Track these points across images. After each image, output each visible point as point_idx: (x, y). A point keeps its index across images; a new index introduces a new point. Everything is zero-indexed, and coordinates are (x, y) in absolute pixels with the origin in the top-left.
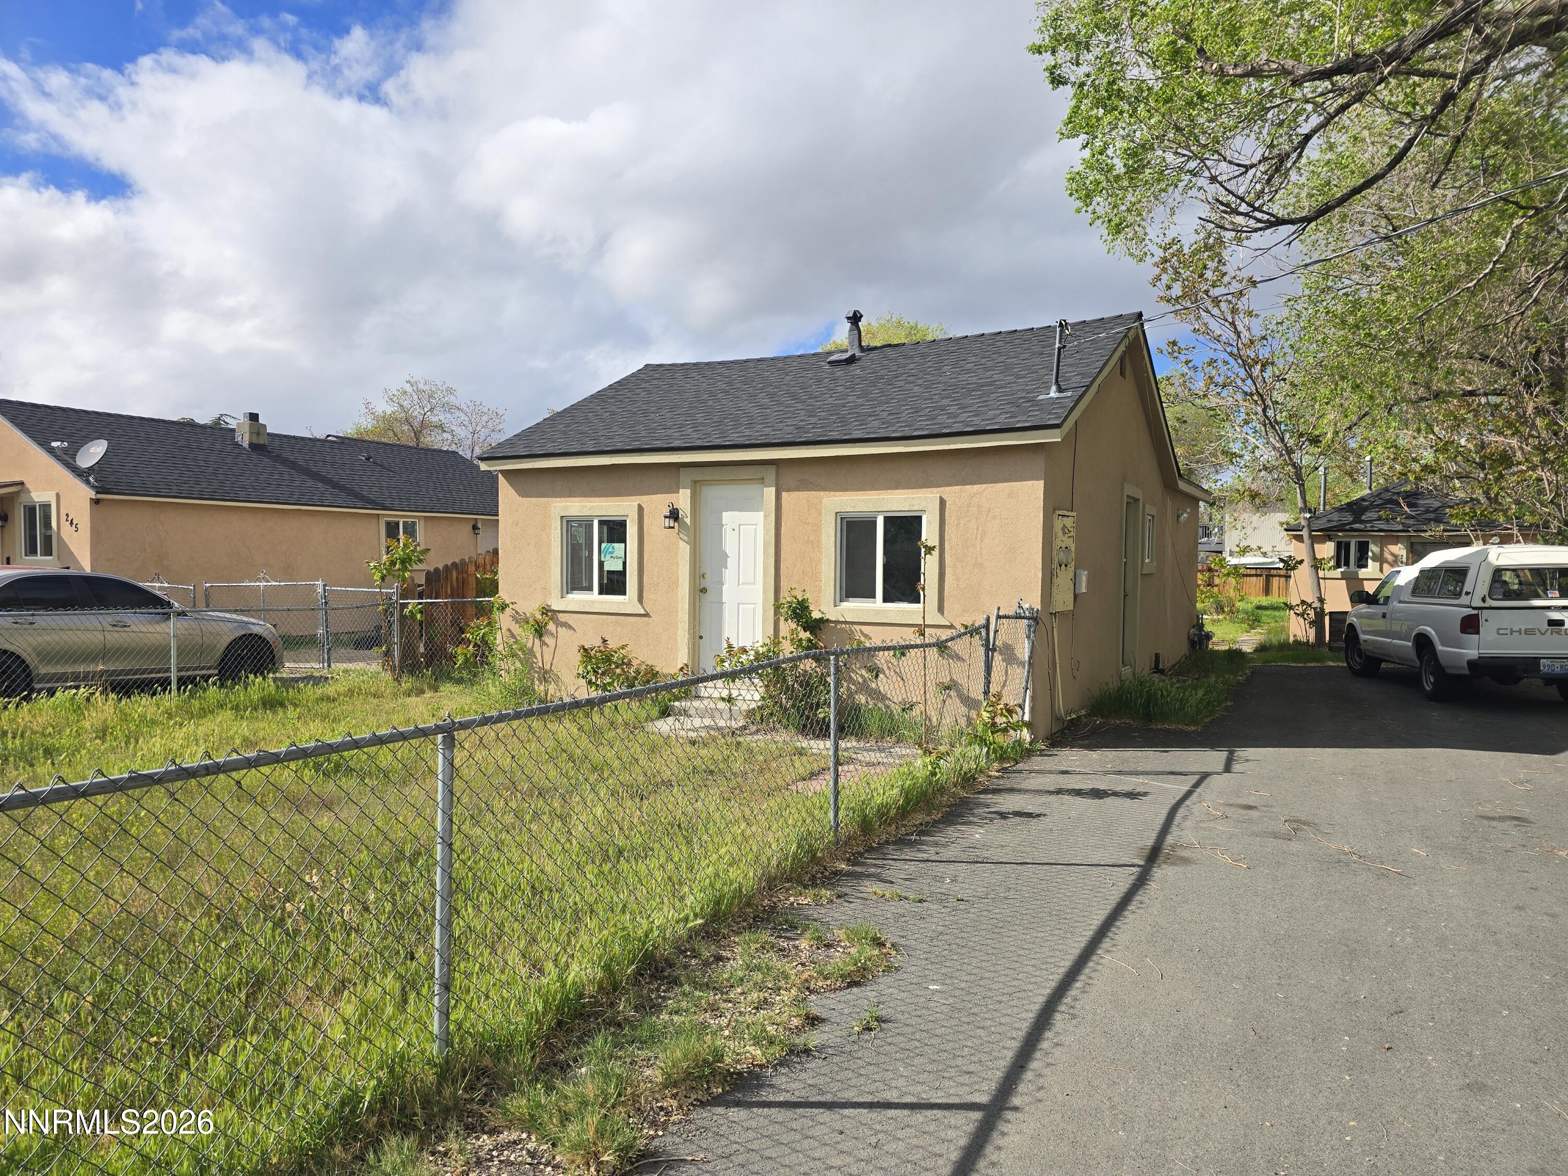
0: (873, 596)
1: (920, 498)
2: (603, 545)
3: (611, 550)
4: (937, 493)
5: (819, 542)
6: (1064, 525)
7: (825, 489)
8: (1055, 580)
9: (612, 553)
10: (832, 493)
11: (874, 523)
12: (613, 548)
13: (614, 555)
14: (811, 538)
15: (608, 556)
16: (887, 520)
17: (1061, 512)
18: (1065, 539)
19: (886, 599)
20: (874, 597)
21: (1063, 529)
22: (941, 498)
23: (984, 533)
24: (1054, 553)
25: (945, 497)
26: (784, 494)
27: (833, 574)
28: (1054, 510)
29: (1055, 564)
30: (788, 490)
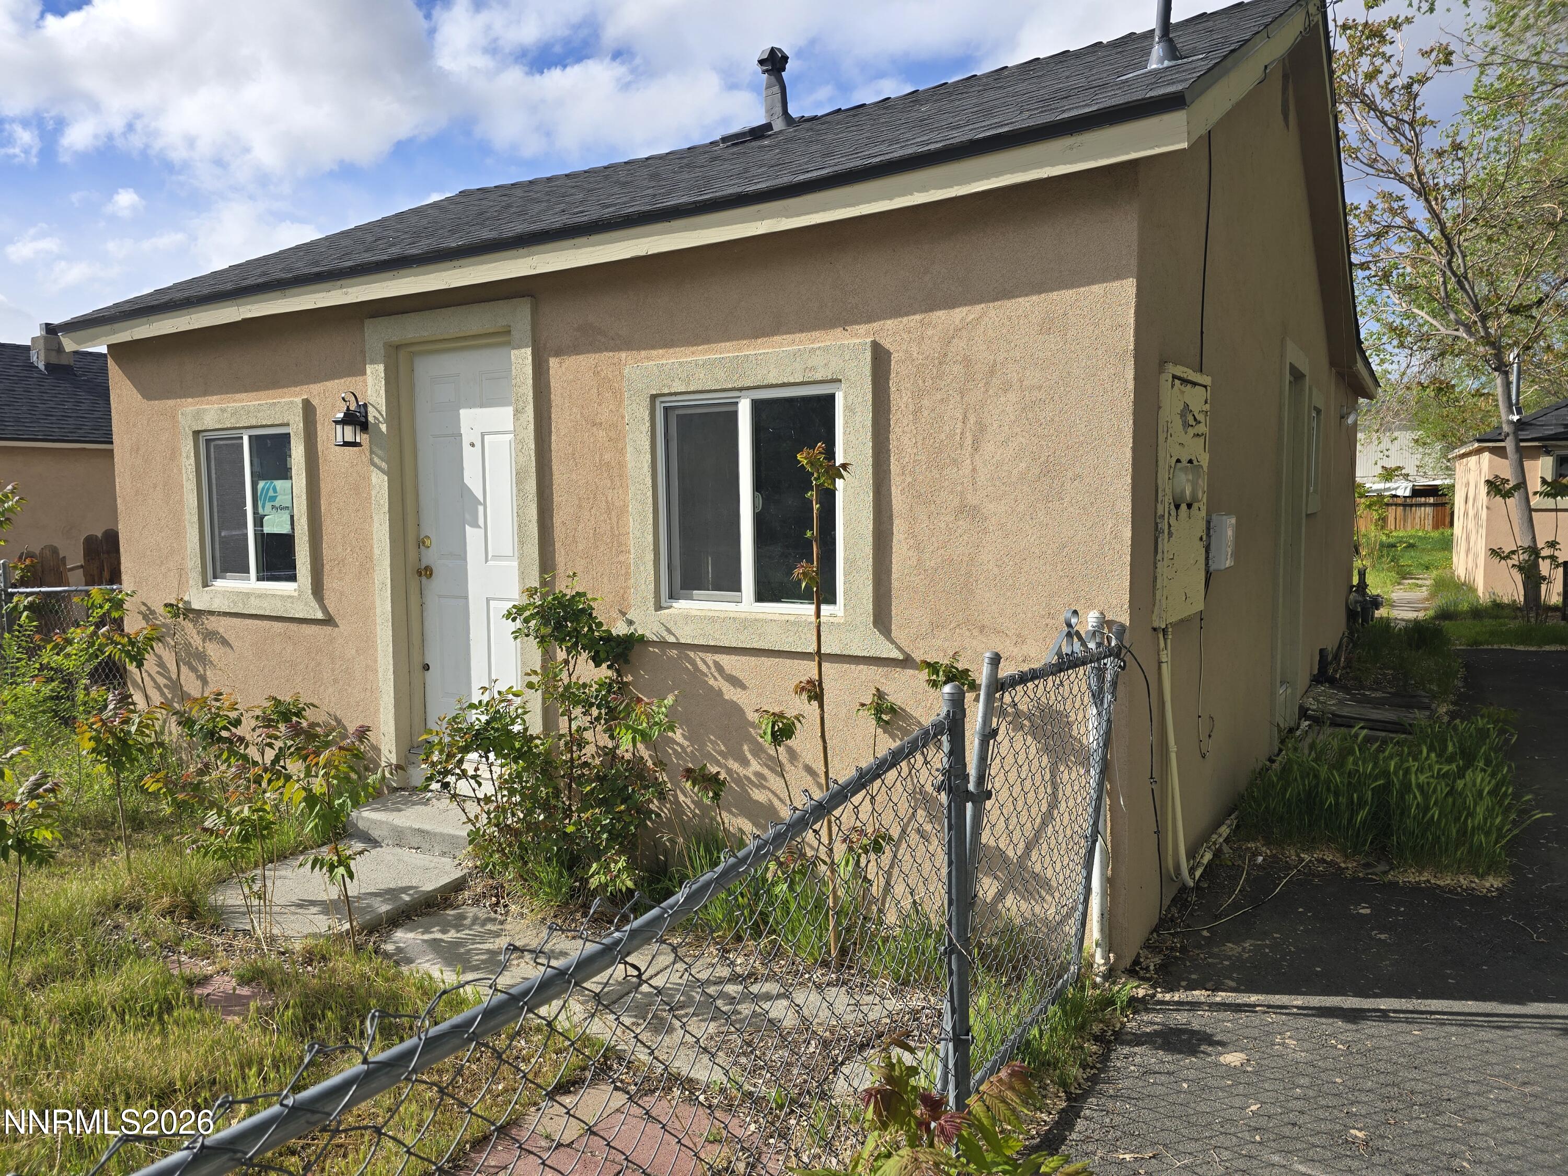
0: (736, 586)
1: (826, 349)
2: (261, 484)
3: (271, 493)
4: (867, 334)
5: (622, 465)
6: (1186, 406)
7: (629, 345)
8: (1164, 544)
9: (273, 499)
10: (643, 353)
11: (732, 417)
12: (275, 490)
13: (277, 504)
14: (607, 457)
15: (268, 505)
16: (758, 407)
17: (1179, 371)
18: (1187, 438)
19: (762, 596)
20: (738, 588)
21: (1183, 415)
22: (876, 347)
23: (982, 428)
24: (1163, 475)
25: (886, 343)
26: (553, 362)
27: (650, 538)
28: (1163, 363)
29: (1165, 506)
30: (558, 353)
